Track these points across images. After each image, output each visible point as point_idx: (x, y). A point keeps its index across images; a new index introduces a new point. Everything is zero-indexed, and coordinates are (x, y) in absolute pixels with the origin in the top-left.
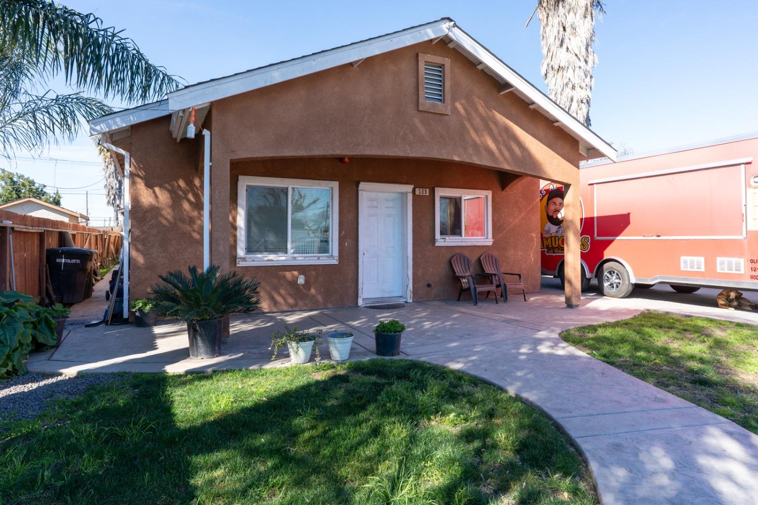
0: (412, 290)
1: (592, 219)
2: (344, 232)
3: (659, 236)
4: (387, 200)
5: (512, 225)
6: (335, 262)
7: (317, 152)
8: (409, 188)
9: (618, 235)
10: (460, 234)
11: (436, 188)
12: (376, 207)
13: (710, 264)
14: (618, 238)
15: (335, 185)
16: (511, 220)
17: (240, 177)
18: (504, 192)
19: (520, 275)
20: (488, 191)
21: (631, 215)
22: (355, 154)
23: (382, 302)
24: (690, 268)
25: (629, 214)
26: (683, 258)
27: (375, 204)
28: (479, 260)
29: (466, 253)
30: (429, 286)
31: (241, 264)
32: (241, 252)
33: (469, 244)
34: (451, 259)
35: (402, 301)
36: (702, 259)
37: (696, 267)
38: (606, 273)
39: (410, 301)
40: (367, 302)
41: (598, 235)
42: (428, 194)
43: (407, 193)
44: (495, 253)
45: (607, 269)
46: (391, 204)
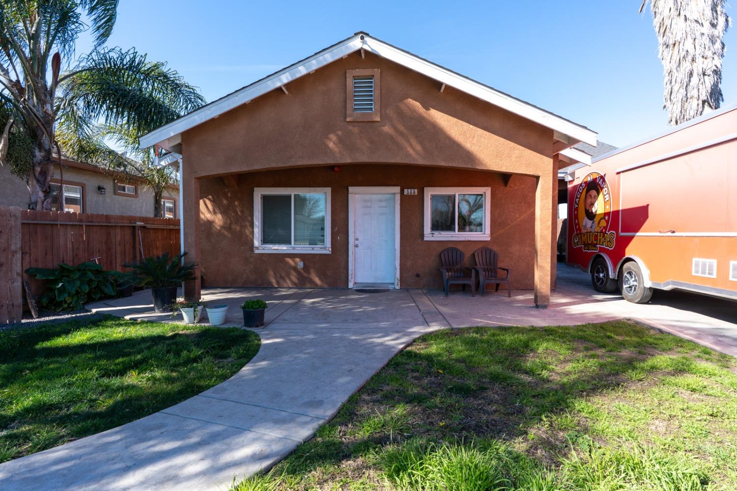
0: (399, 279)
1: (618, 212)
2: (336, 229)
3: (673, 232)
4: (380, 201)
5: (519, 220)
6: (328, 251)
7: (257, 167)
8: (397, 189)
9: (637, 231)
10: (454, 230)
11: (425, 188)
12: (370, 207)
13: (723, 269)
14: (638, 234)
15: (328, 190)
16: (517, 216)
17: (255, 189)
18: (508, 188)
19: (507, 270)
20: (487, 188)
21: (649, 207)
22: (288, 165)
23: (372, 287)
24: (702, 273)
25: (648, 205)
26: (694, 260)
27: (369, 204)
28: (473, 255)
29: (460, 247)
30: (418, 276)
31: (257, 252)
32: (257, 243)
33: (463, 239)
34: (442, 253)
35: (391, 287)
36: (714, 262)
37: (707, 272)
38: (625, 274)
39: (398, 287)
40: (358, 286)
41: (622, 232)
42: (416, 194)
43: (394, 194)
44: (495, 248)
45: (626, 270)
46: (384, 204)
